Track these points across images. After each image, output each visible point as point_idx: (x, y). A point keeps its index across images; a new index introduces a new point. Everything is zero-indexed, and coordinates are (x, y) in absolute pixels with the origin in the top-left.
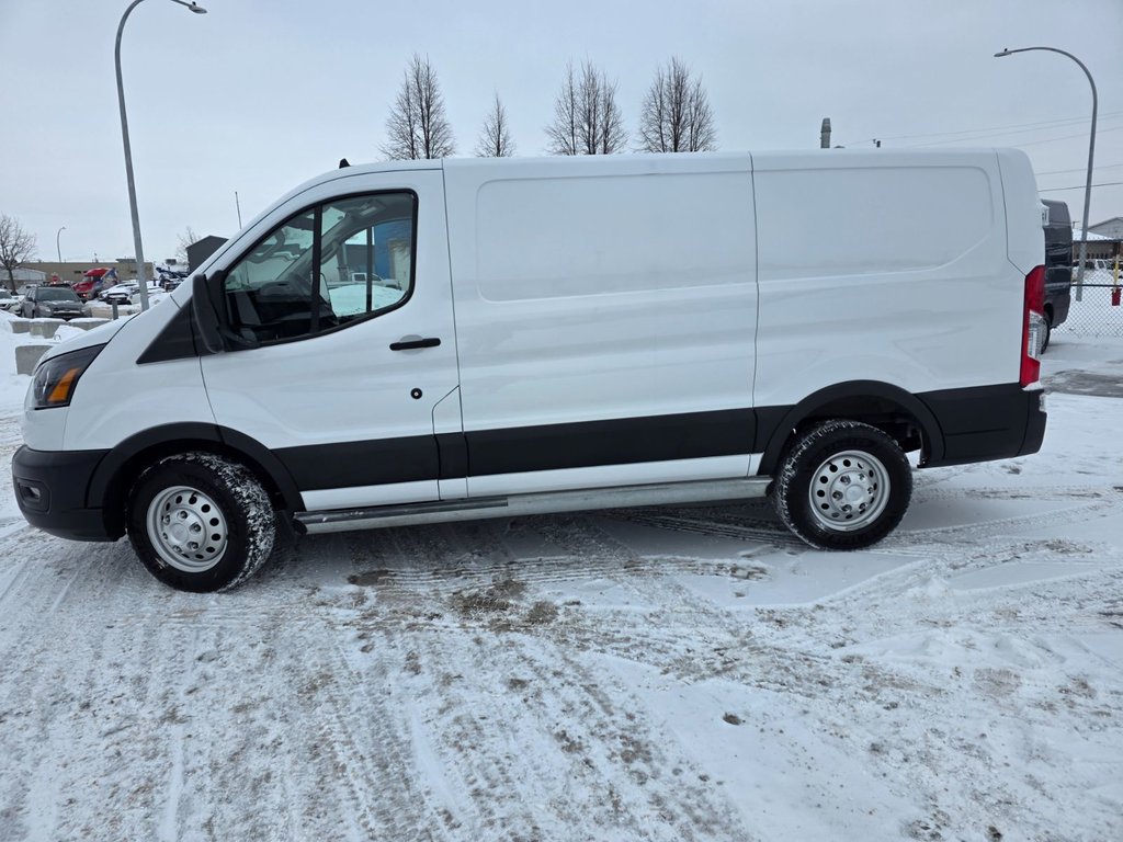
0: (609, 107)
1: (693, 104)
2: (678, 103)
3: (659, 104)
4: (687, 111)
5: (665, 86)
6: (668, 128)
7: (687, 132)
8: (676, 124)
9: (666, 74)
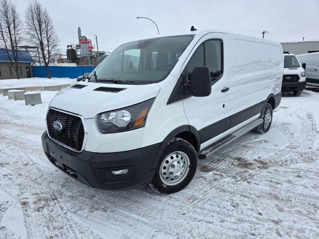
0: (14, 12)
1: (45, 16)
2: (39, 15)
3: (31, 13)
4: (43, 18)
5: (33, 8)
6: (36, 22)
7: (44, 25)
8: (39, 21)
9: (33, 3)
